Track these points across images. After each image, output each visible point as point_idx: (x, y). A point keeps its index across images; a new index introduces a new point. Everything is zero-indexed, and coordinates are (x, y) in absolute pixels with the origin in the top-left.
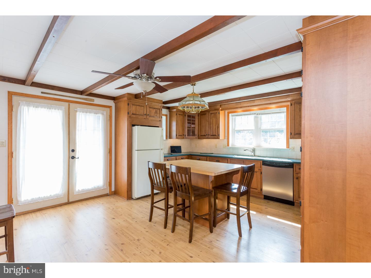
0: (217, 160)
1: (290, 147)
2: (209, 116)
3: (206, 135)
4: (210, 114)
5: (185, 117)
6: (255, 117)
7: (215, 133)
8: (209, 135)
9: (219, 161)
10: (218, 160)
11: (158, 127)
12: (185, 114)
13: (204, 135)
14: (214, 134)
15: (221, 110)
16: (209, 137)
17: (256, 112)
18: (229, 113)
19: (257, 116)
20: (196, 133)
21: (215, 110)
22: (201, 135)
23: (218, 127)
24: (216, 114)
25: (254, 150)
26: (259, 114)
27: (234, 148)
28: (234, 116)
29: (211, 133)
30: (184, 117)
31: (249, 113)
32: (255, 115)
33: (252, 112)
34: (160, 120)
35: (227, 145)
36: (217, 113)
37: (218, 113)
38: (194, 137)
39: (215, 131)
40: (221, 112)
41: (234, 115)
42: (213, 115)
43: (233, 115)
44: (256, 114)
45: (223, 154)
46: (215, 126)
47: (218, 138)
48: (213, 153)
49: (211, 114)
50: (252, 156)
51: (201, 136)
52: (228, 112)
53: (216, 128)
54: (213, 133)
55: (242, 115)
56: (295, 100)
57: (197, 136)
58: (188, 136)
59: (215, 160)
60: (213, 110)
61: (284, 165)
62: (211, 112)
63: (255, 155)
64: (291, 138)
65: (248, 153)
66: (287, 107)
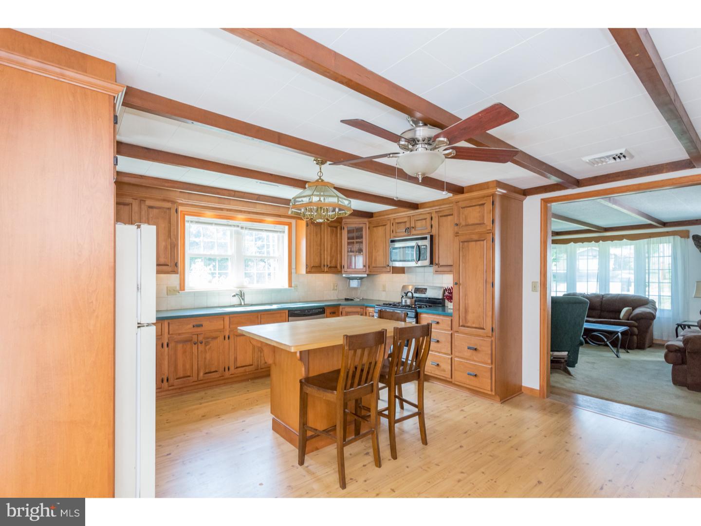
1: (293, 284)
4: (144, 208)
6: (237, 233)
9: (202, 326)
10: (197, 323)
17: (240, 223)
18: (184, 214)
19: (242, 230)
21: (165, 200)
24: (168, 211)
25: (241, 295)
26: (246, 228)
27: (196, 294)
28: (192, 222)
31: (226, 223)
32: (238, 229)
33: (231, 222)
35: (178, 288)
36: (169, 209)
37: (173, 211)
43: (188, 219)
44: (240, 226)
45: (167, 310)
47: (176, 272)
49: (151, 207)
50: (240, 305)
52: (181, 211)
59: (191, 326)
60: (158, 200)
61: (317, 311)
62: (149, 203)
63: (245, 303)
64: (307, 272)
65: (236, 301)
66: (290, 225)
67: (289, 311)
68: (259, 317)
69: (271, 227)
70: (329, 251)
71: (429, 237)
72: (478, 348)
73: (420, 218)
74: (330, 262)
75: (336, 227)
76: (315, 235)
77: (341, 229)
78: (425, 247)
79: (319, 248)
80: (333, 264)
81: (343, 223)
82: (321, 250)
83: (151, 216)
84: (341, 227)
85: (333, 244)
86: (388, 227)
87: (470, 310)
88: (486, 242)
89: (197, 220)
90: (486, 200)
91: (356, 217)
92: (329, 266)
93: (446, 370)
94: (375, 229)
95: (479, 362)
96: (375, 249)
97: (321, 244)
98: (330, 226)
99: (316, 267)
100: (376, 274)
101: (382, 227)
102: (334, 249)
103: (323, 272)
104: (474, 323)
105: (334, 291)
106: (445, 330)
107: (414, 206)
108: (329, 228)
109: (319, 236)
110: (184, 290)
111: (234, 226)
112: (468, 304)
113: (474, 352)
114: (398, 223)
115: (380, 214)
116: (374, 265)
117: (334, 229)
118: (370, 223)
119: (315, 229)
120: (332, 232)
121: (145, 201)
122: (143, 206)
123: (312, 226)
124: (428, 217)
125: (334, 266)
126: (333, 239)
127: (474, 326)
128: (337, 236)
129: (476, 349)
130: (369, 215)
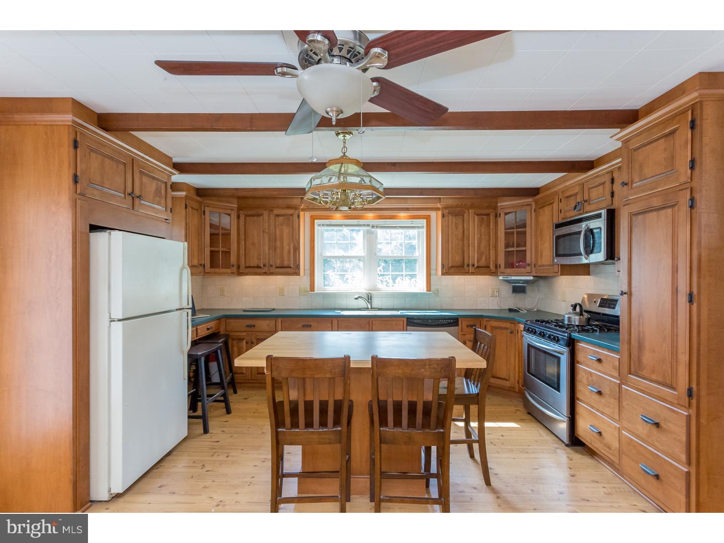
0: (304, 324)
1: (433, 288)
2: (272, 221)
3: (262, 266)
4: (272, 217)
5: (203, 216)
6: (369, 232)
7: (289, 260)
8: (271, 266)
9: (311, 326)
10: (306, 323)
11: (165, 238)
12: (203, 209)
13: (256, 265)
14: (286, 263)
15: (303, 210)
16: (273, 270)
17: (371, 222)
18: (313, 219)
19: (372, 229)
20: (233, 259)
21: (289, 207)
22: (248, 265)
23: (297, 249)
24: (291, 218)
26: (377, 227)
27: (325, 296)
28: (323, 225)
29: (278, 261)
30: (201, 216)
32: (368, 228)
33: (361, 222)
34: (166, 219)
35: (308, 289)
36: (292, 215)
37: (295, 217)
38: (229, 271)
39: (289, 257)
40: (302, 213)
41: (323, 223)
42: (281, 218)
43: (319, 223)
44: (371, 225)
45: (299, 309)
46: (289, 245)
47: (298, 274)
48: (274, 309)
49: (278, 216)
50: (367, 309)
51: (246, 267)
52: (311, 216)
53: (292, 251)
54: (282, 261)
55: (341, 225)
56: (450, 209)
57: (235, 269)
58: (212, 267)
59: (300, 325)
60: (283, 208)
61: (445, 322)
62: (276, 212)
63: (373, 307)
64: (443, 274)
65: (362, 303)
66: (428, 218)
67: (407, 318)
68: (371, 323)
69: (409, 223)
70: (476, 246)
71: (604, 212)
72: (662, 424)
73: (596, 184)
74: (478, 260)
75: (488, 215)
76: (454, 227)
77: (496, 216)
78: (599, 230)
79: (461, 243)
80: (483, 262)
81: (499, 209)
82: (463, 245)
83: (277, 223)
84: (496, 214)
85: (483, 237)
86: (555, 205)
87: (647, 344)
88: (678, 208)
89: (329, 223)
90: (678, 122)
91: (517, 198)
92: (476, 266)
93: (613, 449)
94: (541, 210)
95: (663, 452)
96: (541, 240)
97: (464, 237)
98: (477, 215)
99: (457, 267)
100: (556, 276)
101: (549, 206)
102: (483, 244)
103: (467, 273)
104: (653, 372)
105: (492, 298)
106: (612, 376)
107: (586, 166)
108: (476, 216)
109: (460, 227)
110: (314, 291)
111: (364, 225)
112: (643, 333)
113: (654, 428)
114: (568, 197)
115: (547, 187)
116: (540, 263)
117: (485, 217)
118: (536, 202)
119: (454, 220)
120: (481, 222)
121: (273, 210)
122: (271, 216)
123: (450, 216)
124: (607, 179)
125: (485, 265)
126: (483, 230)
127: (654, 377)
128: (489, 226)
129: (657, 425)
130: (533, 192)
